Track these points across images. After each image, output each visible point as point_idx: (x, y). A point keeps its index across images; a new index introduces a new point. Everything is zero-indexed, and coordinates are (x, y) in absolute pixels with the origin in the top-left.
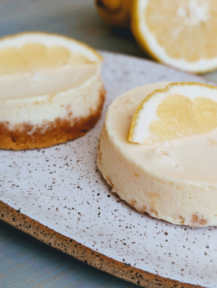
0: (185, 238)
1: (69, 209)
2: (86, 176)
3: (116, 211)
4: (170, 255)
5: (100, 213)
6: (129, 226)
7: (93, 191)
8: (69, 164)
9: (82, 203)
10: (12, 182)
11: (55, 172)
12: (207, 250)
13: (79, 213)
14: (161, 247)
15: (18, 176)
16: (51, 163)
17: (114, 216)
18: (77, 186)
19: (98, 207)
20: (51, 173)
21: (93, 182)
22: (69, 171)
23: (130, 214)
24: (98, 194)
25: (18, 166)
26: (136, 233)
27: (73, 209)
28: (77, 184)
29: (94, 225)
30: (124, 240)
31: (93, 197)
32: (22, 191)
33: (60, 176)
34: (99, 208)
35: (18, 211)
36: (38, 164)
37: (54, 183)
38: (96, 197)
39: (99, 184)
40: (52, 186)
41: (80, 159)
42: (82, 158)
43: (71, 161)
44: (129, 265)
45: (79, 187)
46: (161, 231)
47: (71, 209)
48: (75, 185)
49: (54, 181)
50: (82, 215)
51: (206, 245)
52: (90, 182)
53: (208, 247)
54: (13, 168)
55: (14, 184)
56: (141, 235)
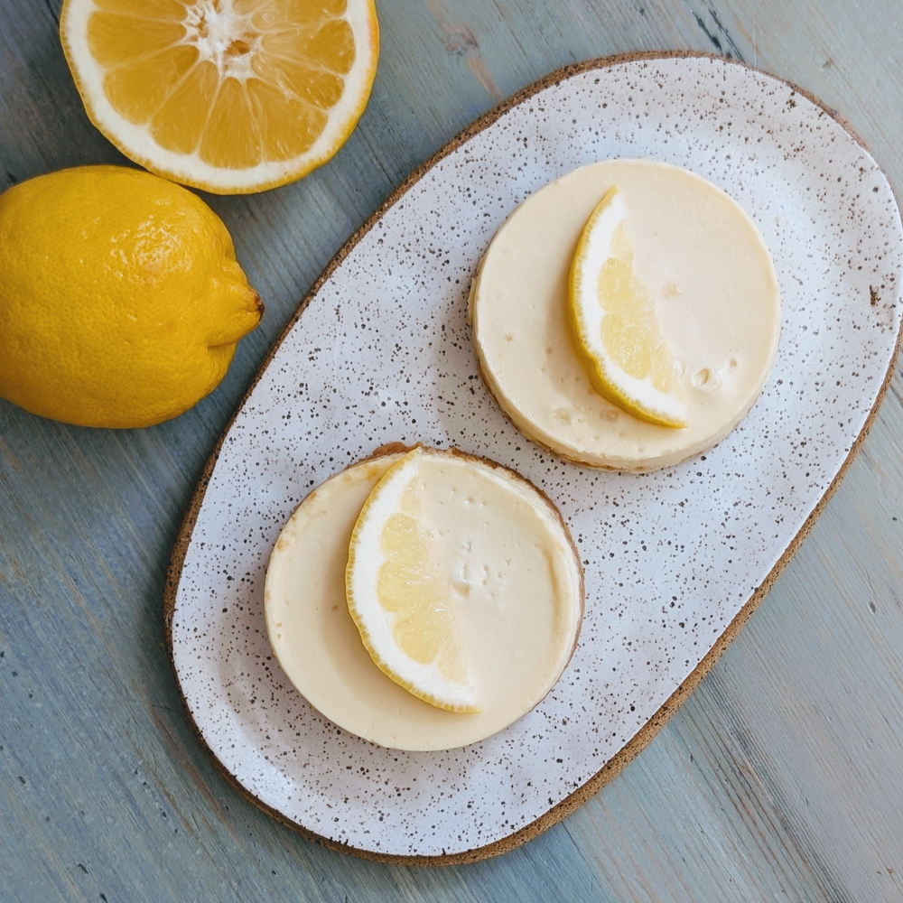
0: (788, 356)
1: (726, 520)
2: (656, 491)
3: (734, 450)
4: (820, 384)
5: (736, 474)
6: (764, 434)
7: (691, 482)
8: (624, 520)
9: (716, 500)
10: (663, 608)
11: (642, 542)
12: (810, 331)
13: (736, 504)
14: (802, 393)
15: (649, 600)
16: (618, 549)
17: (743, 454)
18: (679, 507)
19: (725, 476)
20: (645, 548)
21: (672, 481)
22: (640, 519)
23: (742, 429)
24: (700, 474)
25: (623, 601)
26: (779, 425)
27: (726, 513)
28: (674, 507)
29: (760, 483)
30: (792, 444)
31: (705, 483)
32: (686, 591)
33: (653, 533)
34: (728, 475)
35: (757, 590)
36: (620, 570)
37: (670, 543)
38: (706, 478)
39: (675, 472)
40: (677, 546)
41: (611, 500)
42: (607, 497)
43: (614, 516)
44: (854, 443)
45: (682, 504)
46: (775, 389)
47: (727, 517)
48: (676, 510)
49: (665, 543)
50: (738, 501)
51: (802, 329)
52: (671, 487)
53: (805, 328)
54: (625, 610)
55: (670, 603)
56: (781, 419)
